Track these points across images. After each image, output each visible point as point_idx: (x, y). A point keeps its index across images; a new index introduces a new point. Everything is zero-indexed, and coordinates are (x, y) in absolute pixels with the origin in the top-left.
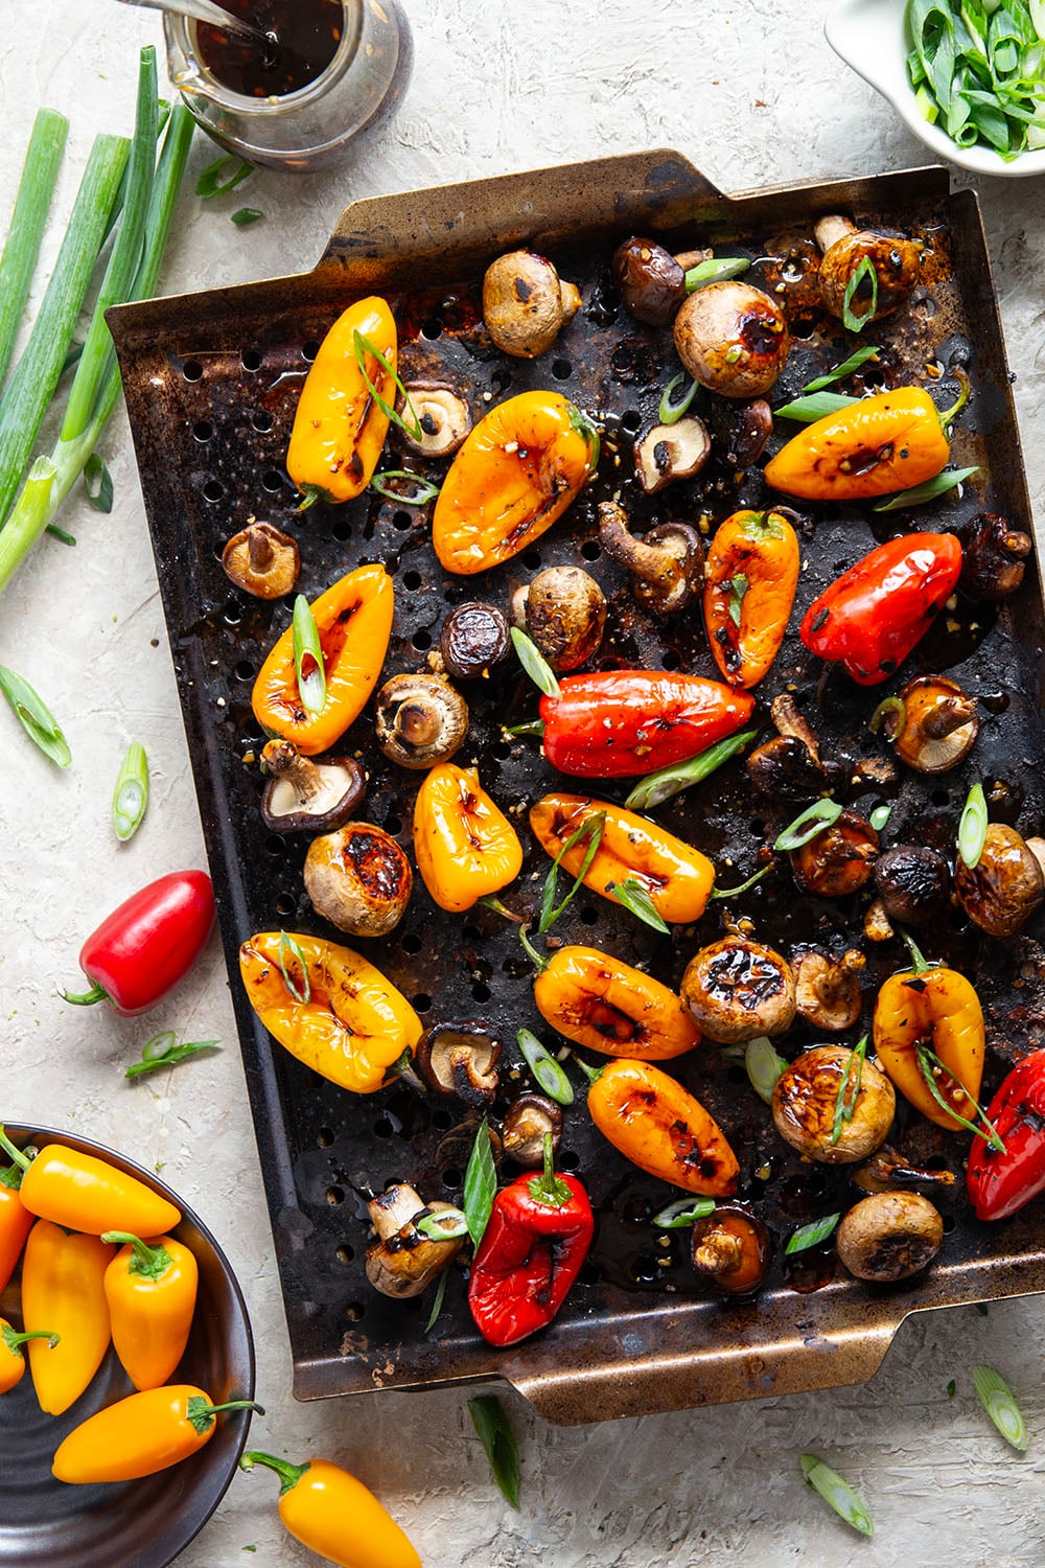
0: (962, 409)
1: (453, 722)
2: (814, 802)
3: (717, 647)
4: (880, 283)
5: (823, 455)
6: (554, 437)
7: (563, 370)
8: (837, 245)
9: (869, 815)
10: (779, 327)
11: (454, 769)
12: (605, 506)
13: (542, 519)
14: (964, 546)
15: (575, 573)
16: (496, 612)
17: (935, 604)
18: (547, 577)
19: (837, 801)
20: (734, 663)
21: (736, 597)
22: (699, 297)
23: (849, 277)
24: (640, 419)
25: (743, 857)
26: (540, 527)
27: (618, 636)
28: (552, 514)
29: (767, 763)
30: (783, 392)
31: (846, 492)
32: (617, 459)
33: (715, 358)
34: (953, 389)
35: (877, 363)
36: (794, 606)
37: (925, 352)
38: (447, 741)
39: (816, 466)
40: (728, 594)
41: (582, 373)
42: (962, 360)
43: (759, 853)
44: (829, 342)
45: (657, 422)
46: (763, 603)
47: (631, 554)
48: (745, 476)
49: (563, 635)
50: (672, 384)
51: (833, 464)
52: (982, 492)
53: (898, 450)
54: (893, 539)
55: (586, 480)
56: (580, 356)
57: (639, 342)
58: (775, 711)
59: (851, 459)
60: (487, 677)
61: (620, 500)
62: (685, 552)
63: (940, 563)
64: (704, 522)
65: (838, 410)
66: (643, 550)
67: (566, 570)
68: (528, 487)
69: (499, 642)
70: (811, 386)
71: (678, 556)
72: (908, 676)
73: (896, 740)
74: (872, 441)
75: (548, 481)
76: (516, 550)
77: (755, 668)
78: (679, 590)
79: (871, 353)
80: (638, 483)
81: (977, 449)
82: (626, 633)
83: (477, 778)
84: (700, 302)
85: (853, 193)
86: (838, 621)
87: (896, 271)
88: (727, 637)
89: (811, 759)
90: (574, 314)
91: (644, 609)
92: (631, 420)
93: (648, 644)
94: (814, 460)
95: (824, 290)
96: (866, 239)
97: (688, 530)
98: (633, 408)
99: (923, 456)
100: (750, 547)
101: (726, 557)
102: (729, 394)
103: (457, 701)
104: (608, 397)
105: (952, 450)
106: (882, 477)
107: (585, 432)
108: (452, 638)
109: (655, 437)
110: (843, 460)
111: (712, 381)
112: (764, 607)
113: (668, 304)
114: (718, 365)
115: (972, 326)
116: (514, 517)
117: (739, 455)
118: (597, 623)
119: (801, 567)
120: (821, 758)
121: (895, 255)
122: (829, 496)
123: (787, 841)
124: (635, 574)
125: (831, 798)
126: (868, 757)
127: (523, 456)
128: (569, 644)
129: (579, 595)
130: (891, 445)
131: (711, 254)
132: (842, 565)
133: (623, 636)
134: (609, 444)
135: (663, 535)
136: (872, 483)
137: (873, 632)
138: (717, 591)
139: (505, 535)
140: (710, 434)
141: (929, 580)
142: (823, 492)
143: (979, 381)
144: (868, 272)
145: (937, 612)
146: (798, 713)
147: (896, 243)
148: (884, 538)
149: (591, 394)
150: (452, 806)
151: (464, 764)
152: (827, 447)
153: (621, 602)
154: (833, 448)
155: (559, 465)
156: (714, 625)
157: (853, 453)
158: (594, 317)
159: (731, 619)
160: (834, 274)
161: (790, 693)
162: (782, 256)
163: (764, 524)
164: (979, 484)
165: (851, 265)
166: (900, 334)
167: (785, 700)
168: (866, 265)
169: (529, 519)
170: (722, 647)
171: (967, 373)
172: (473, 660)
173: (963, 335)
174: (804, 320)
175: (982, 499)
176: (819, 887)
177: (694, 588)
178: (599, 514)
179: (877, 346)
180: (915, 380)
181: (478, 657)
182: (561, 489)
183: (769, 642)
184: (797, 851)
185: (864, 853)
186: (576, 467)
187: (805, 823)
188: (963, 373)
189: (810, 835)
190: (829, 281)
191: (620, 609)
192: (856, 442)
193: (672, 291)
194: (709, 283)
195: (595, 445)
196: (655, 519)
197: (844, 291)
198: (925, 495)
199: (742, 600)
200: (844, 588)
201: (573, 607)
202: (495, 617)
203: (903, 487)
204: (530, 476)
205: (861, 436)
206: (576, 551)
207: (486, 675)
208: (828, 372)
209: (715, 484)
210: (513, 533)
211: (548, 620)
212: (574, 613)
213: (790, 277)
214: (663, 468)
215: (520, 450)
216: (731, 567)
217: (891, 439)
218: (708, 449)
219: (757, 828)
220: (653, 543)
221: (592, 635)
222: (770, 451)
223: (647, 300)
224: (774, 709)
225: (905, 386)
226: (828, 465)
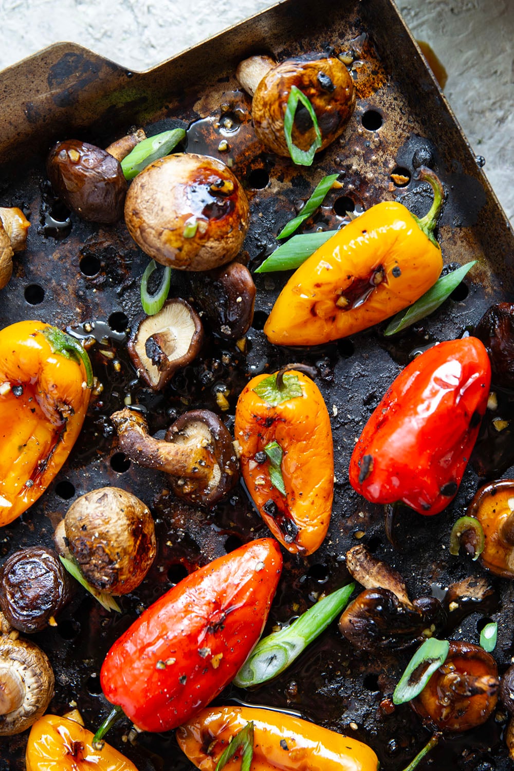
0: (441, 209)
1: (33, 680)
2: (419, 644)
3: (270, 522)
4: (318, 110)
5: (315, 299)
6: (41, 367)
7: (35, 295)
8: (262, 85)
9: (478, 637)
10: (229, 186)
11: (52, 720)
12: (117, 416)
13: (59, 450)
14: (486, 343)
15: (105, 495)
16: (45, 556)
17: (476, 412)
18: (78, 509)
19: (440, 637)
20: (290, 533)
21: (274, 466)
22: (139, 181)
23: (283, 114)
24: (125, 317)
25: (366, 716)
26: (59, 458)
27: (174, 538)
28: (68, 441)
29: (360, 624)
30: (258, 247)
31: (351, 326)
32: (117, 365)
33: (173, 238)
34: (425, 191)
35: (340, 189)
36: (336, 454)
37: (386, 163)
38: (33, 700)
39: (313, 311)
40: (265, 464)
41: (55, 292)
42: (425, 160)
43: (381, 708)
44: (288, 184)
45: (143, 317)
46: (303, 465)
47: (156, 457)
48: (248, 341)
49: (111, 562)
50: (146, 274)
51: (329, 304)
52: (486, 283)
53: (389, 270)
54: (413, 358)
55: (92, 395)
56: (49, 276)
57: (101, 243)
58: (351, 566)
59: (345, 293)
60: (55, 624)
61: (133, 403)
62: (209, 437)
63: (468, 371)
64: (221, 400)
65: (317, 248)
66: (167, 450)
67: (95, 495)
68: (35, 422)
69: (57, 585)
70: (284, 233)
71: (205, 442)
72: (471, 487)
73: (481, 557)
74: (359, 271)
75: (51, 409)
76: (43, 488)
77: (313, 532)
78: (215, 477)
79: (331, 181)
80: (143, 382)
81: (469, 242)
82: (181, 533)
83: (80, 721)
84: (142, 186)
85: (264, 29)
86: (383, 464)
87: (326, 91)
88: (276, 508)
89: (401, 604)
90: (26, 236)
91: (190, 504)
92: (118, 321)
93: (206, 536)
94: (309, 306)
95: (263, 134)
96: (289, 69)
97: (207, 415)
98: (116, 309)
99: (416, 268)
100: (271, 414)
101: (251, 430)
102: (200, 268)
103: (30, 655)
104: (88, 307)
105: (443, 251)
106: (382, 302)
107: (72, 352)
108: (9, 597)
109: (146, 332)
110: (338, 297)
111: (178, 260)
112: (304, 468)
113: (111, 198)
114: (178, 244)
115: (423, 123)
116: (31, 456)
117: (232, 325)
118: (144, 536)
119: (331, 414)
120: (412, 598)
121: (323, 76)
122: (335, 336)
123: (405, 693)
124: (167, 474)
125: (434, 635)
126: (459, 579)
127: (18, 393)
128: (121, 569)
129: (114, 518)
130: (380, 268)
131: (143, 133)
132: (371, 398)
133: (178, 537)
134: (104, 352)
135: (183, 427)
136: (375, 310)
137: (422, 464)
138: (253, 464)
139: (27, 477)
140: (197, 312)
141: (462, 391)
142: (328, 335)
143: (448, 175)
144: (299, 102)
145: (482, 418)
146: (374, 560)
147: (320, 64)
148: (405, 360)
149: (72, 309)
150: (59, 763)
151: (62, 711)
152: (317, 290)
153: (166, 504)
154: (323, 288)
155: (56, 394)
156: (259, 500)
157: (345, 287)
158: (50, 233)
159: (274, 489)
160: (267, 115)
161: (361, 541)
162: (214, 114)
163: (280, 385)
164: (481, 275)
165: (281, 101)
166: (355, 153)
167: (357, 552)
168: (295, 95)
169: (46, 455)
170: (275, 518)
171: (434, 171)
172: (37, 613)
173: (418, 135)
174: (256, 170)
175: (489, 290)
176: (452, 725)
177: (229, 472)
178: (116, 426)
179: (336, 172)
180: (385, 195)
181: (39, 608)
182: (65, 415)
183: (319, 502)
184: (418, 699)
185: (485, 688)
186: (73, 389)
187: (416, 670)
188: (430, 172)
189: (425, 679)
190: (264, 123)
191: (166, 511)
192: (343, 276)
193: (111, 183)
194: (149, 164)
195: (85, 361)
196: (173, 412)
197: (282, 128)
198: (431, 305)
199: (281, 466)
200: (380, 425)
201: (112, 532)
202: (45, 560)
203: (406, 304)
204: (33, 411)
205: (347, 268)
206: (105, 467)
207: (53, 623)
208: (297, 213)
209: (220, 358)
210: (36, 472)
211: (92, 553)
212: (114, 538)
213: (227, 133)
214: (160, 364)
215: (14, 387)
216: (260, 437)
217: (378, 262)
218: (199, 328)
219: (371, 683)
220: (175, 438)
221: (143, 550)
222: (264, 309)
223: (91, 200)
224: (350, 565)
225: (377, 202)
226: (324, 307)
